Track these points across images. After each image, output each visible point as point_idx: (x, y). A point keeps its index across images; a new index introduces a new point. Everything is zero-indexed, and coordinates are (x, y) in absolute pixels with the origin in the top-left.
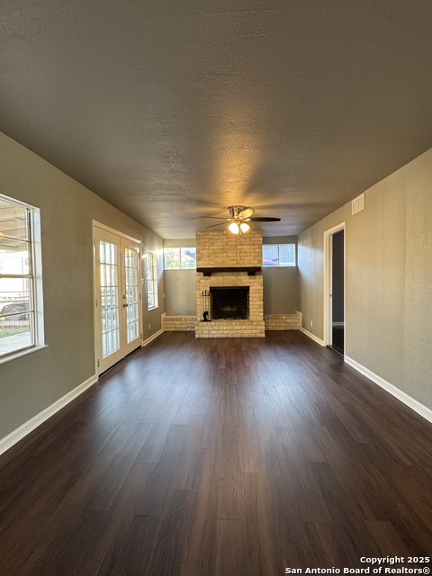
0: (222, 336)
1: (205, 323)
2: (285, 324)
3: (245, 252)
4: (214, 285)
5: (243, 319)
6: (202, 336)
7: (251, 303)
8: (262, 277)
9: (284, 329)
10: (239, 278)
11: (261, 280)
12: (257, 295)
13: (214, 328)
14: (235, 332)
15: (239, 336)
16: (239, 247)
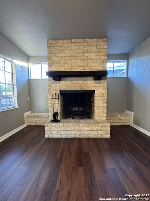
0: (70, 136)
1: (54, 124)
2: (119, 121)
3: (91, 59)
4: (63, 89)
5: (89, 119)
6: (51, 136)
7: (96, 105)
8: (106, 81)
9: (118, 124)
10: (86, 82)
11: (106, 84)
12: (101, 98)
13: (63, 128)
14: (82, 132)
15: (85, 136)
16: (86, 54)
